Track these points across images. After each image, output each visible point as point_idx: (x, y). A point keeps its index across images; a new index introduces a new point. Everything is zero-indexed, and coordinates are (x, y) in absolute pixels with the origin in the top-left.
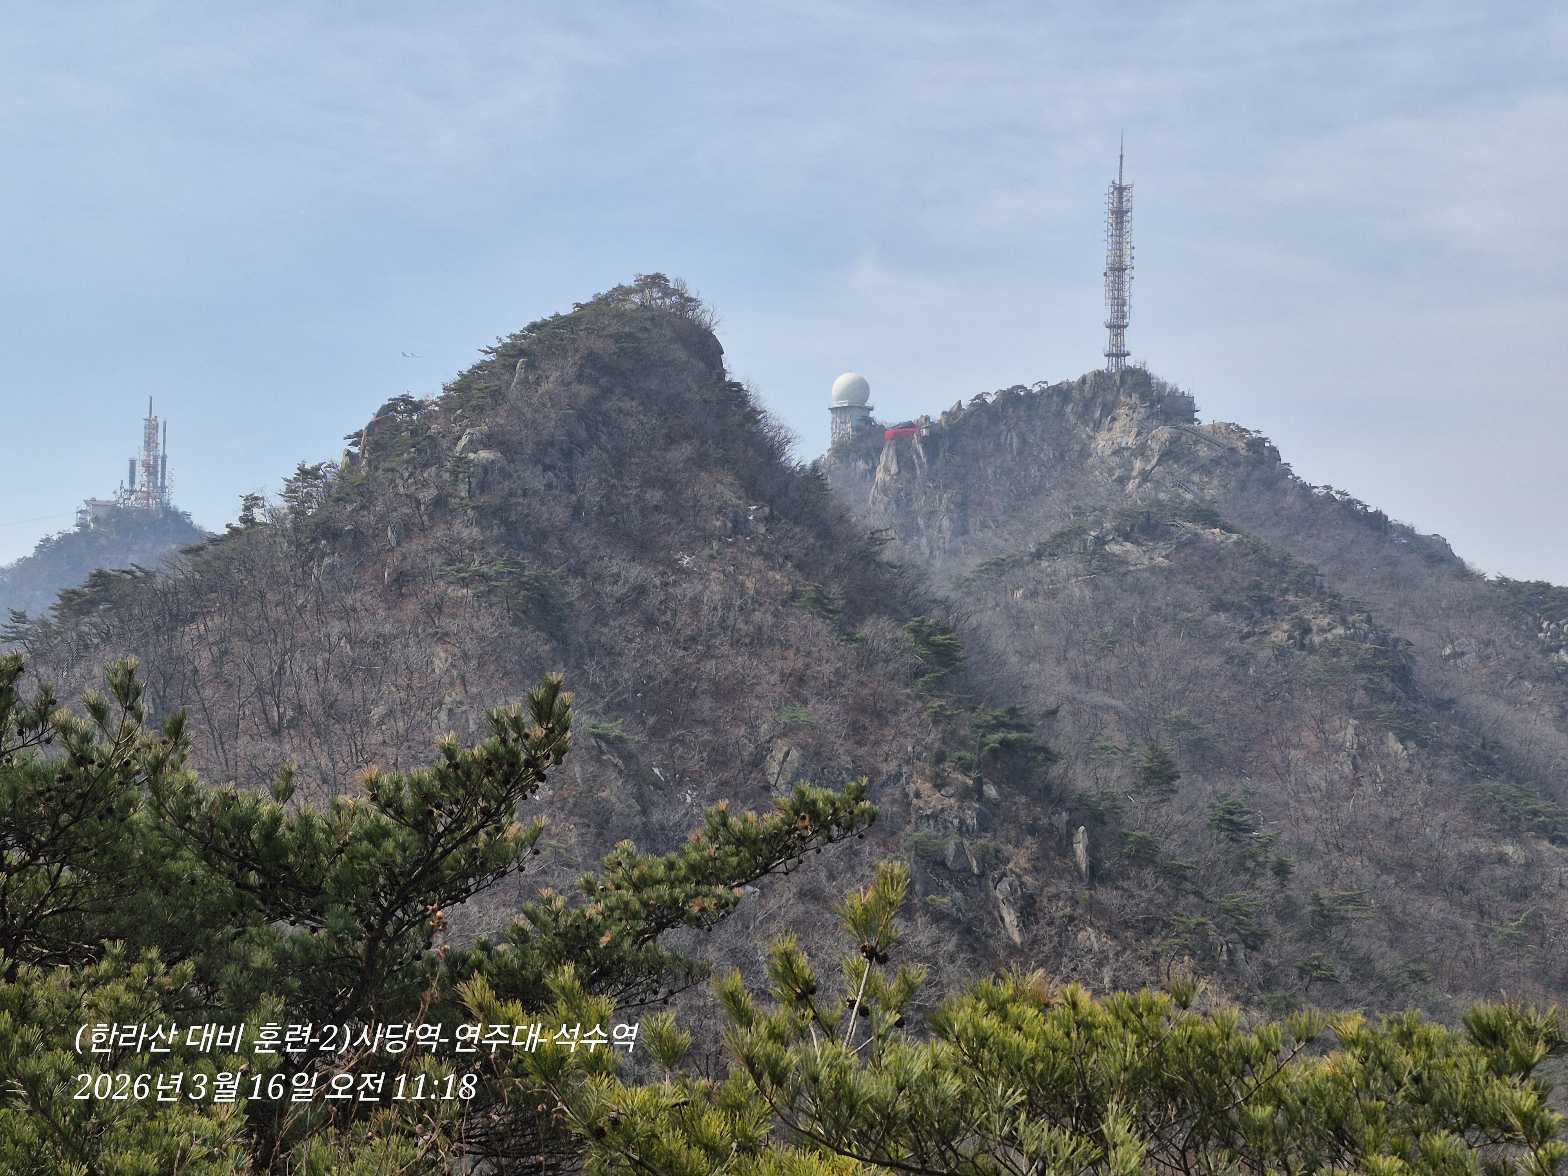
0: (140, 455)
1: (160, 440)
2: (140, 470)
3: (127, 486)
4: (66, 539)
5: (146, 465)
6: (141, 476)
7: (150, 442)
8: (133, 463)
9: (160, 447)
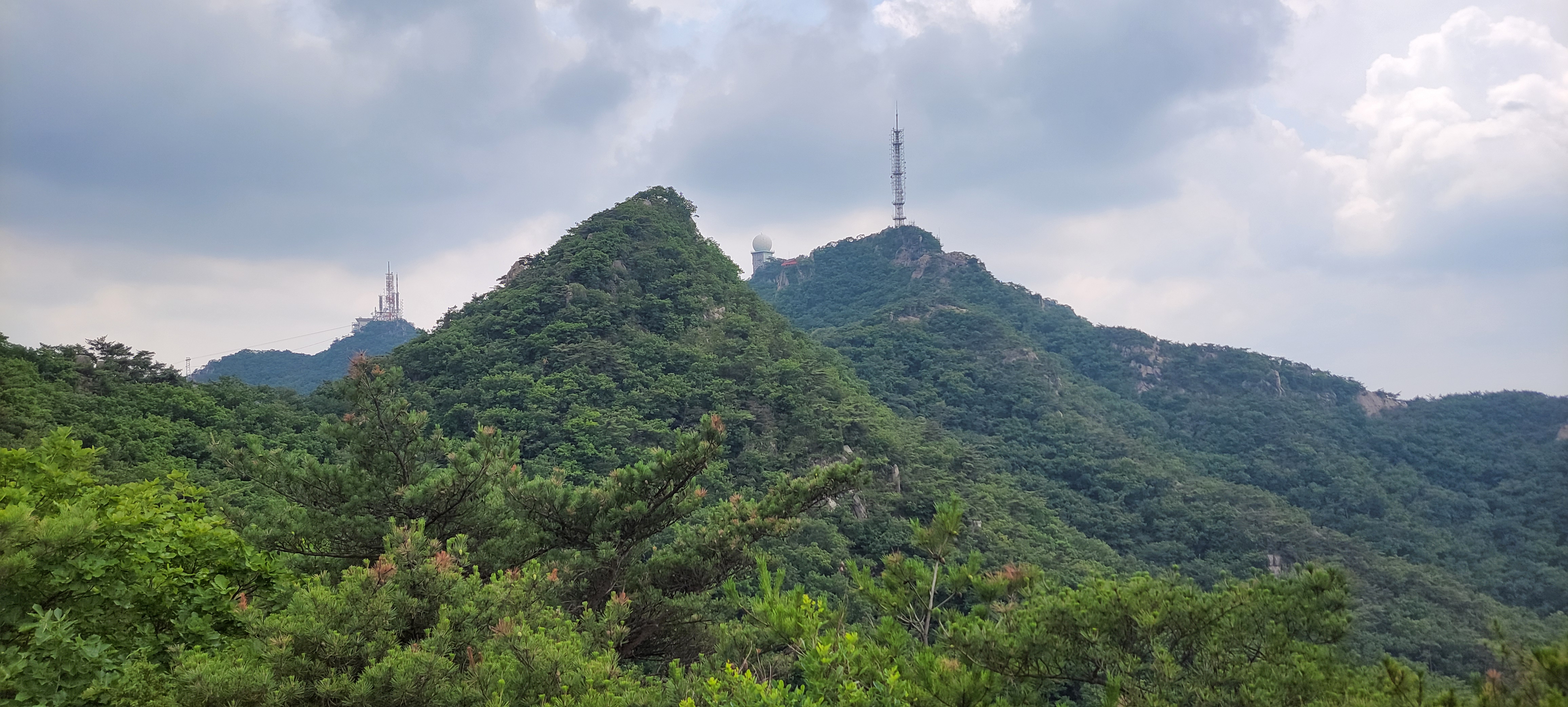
0: (385, 294)
1: (395, 285)
2: (384, 300)
3: (378, 310)
4: (347, 340)
5: (388, 298)
6: (385, 305)
7: (389, 286)
8: (381, 298)
9: (395, 288)
